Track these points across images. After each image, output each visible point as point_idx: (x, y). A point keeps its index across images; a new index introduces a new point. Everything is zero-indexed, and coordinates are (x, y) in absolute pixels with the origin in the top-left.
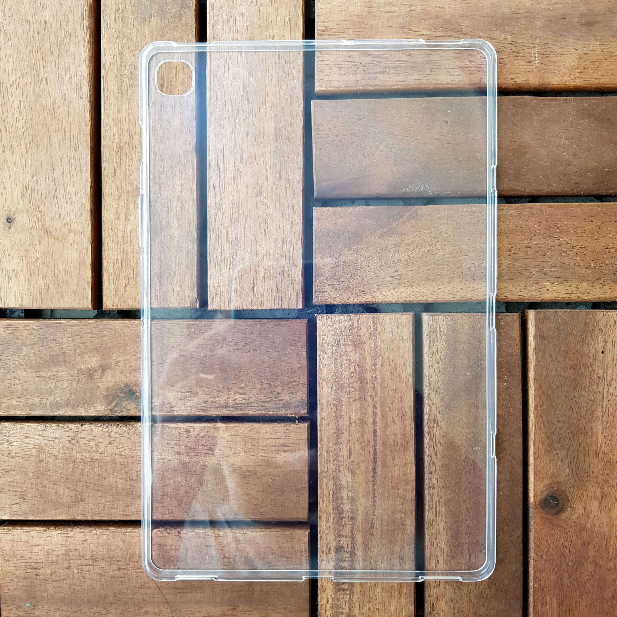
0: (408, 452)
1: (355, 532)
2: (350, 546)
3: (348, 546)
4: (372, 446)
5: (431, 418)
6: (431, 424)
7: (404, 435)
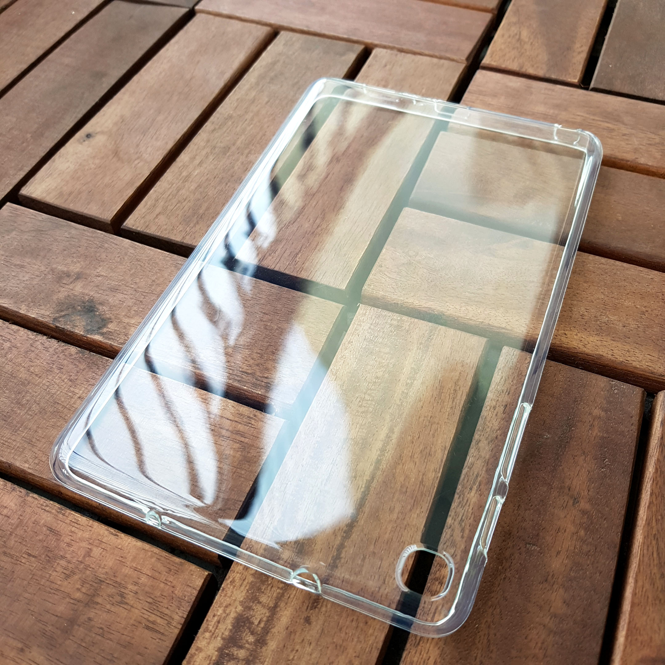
0: (419, 510)
1: (282, 605)
2: (262, 625)
3: (259, 622)
4: (365, 481)
5: (471, 474)
6: (468, 483)
7: (422, 482)
